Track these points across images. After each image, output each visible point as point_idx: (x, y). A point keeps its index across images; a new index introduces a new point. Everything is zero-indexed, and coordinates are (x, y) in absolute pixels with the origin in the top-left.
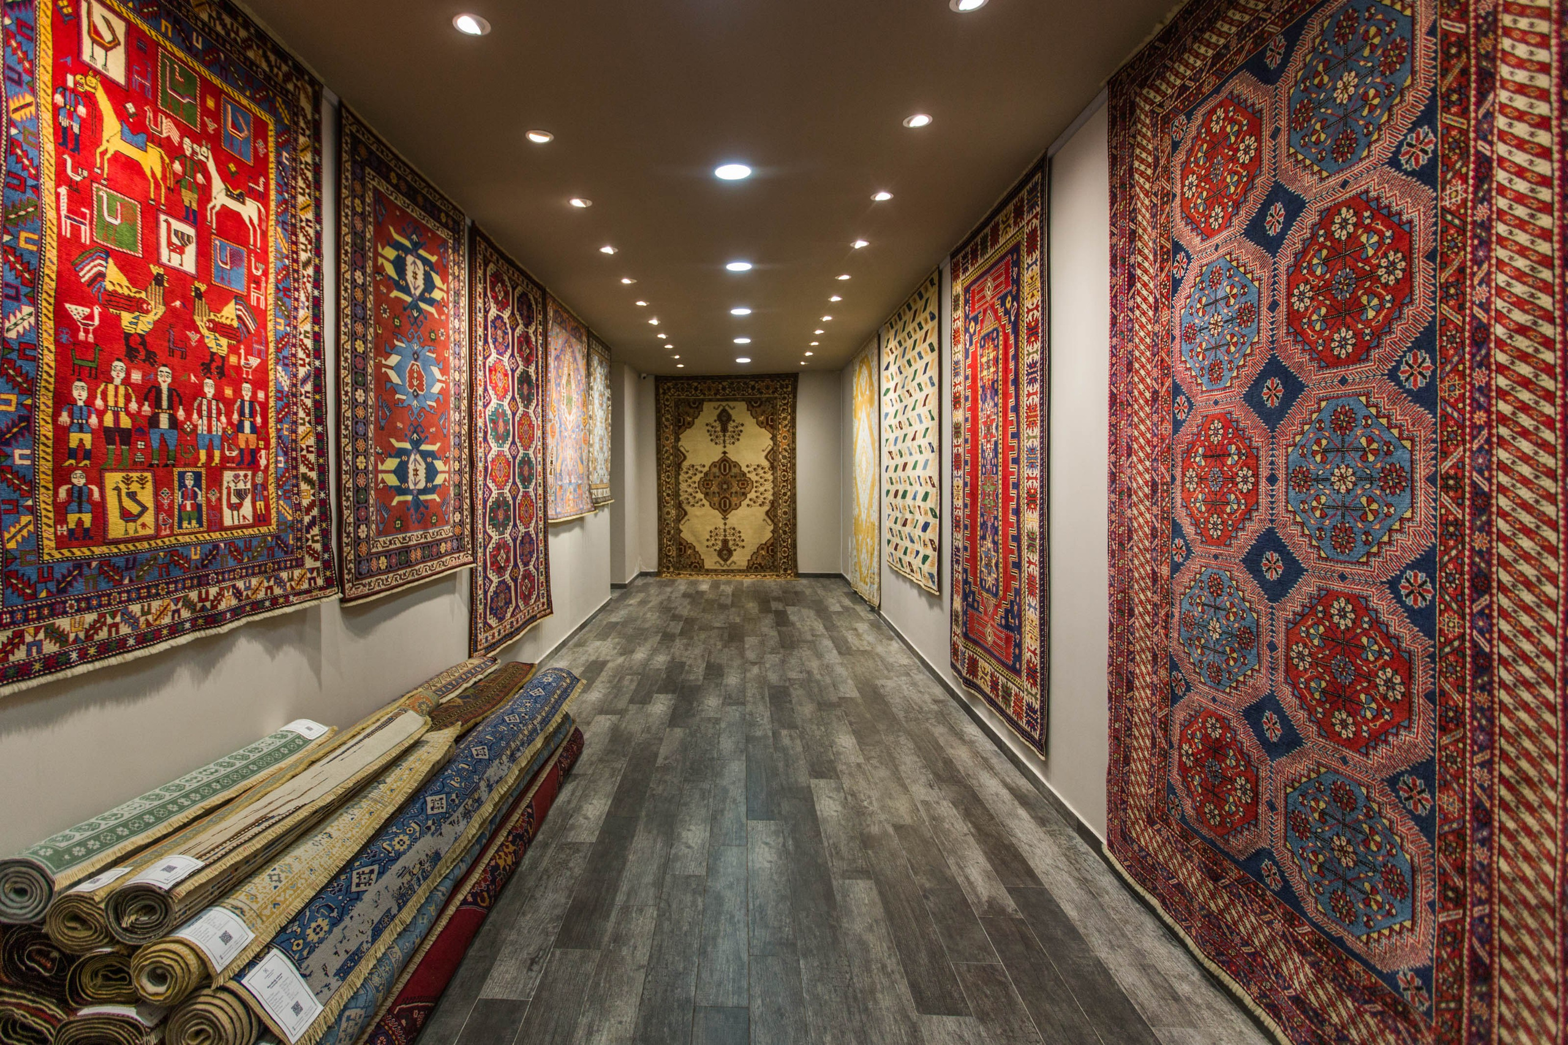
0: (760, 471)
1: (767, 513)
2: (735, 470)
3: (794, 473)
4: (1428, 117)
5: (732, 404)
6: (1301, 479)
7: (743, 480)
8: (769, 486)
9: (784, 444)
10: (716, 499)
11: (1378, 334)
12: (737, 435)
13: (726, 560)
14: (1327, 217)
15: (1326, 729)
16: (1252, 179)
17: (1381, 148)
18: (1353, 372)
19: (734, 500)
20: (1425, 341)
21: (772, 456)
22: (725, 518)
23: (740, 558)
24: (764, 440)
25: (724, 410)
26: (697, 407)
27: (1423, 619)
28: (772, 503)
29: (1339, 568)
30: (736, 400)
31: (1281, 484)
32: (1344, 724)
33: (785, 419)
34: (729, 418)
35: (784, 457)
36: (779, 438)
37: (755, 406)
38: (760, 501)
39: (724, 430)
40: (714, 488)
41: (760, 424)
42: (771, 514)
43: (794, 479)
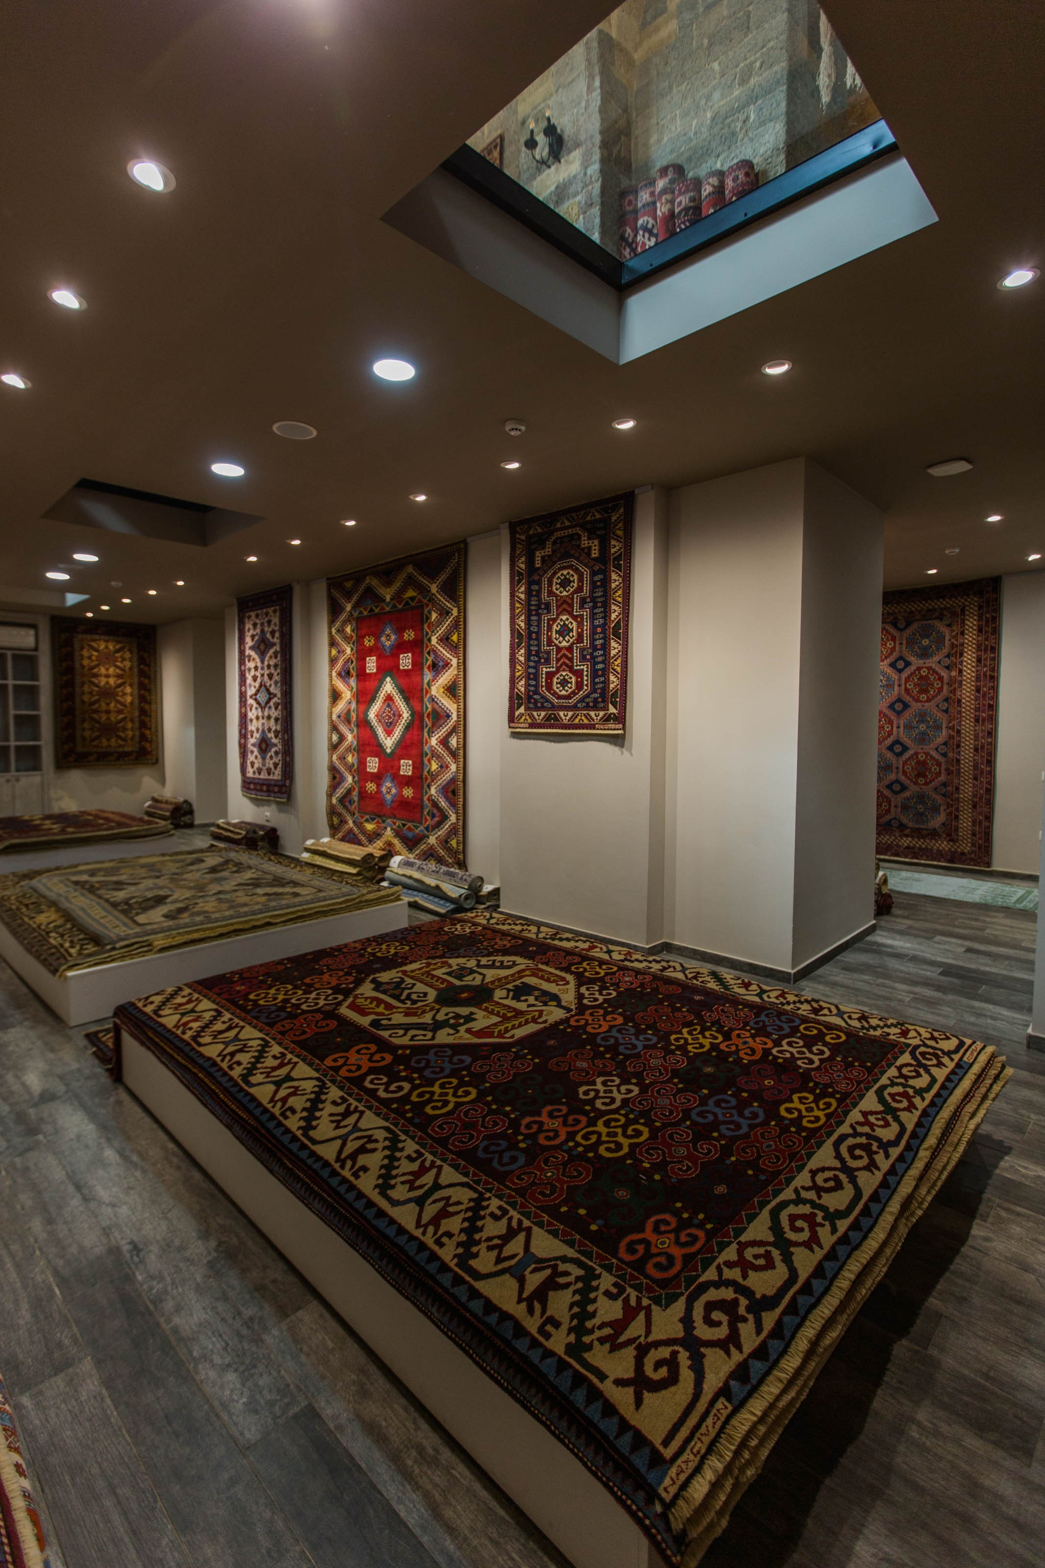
4: (948, 656)
6: (908, 727)
11: (933, 697)
14: (919, 669)
15: (916, 783)
16: (892, 652)
17: (936, 658)
18: (926, 704)
20: (946, 700)
27: (945, 755)
29: (921, 747)
31: (902, 728)
32: (921, 781)
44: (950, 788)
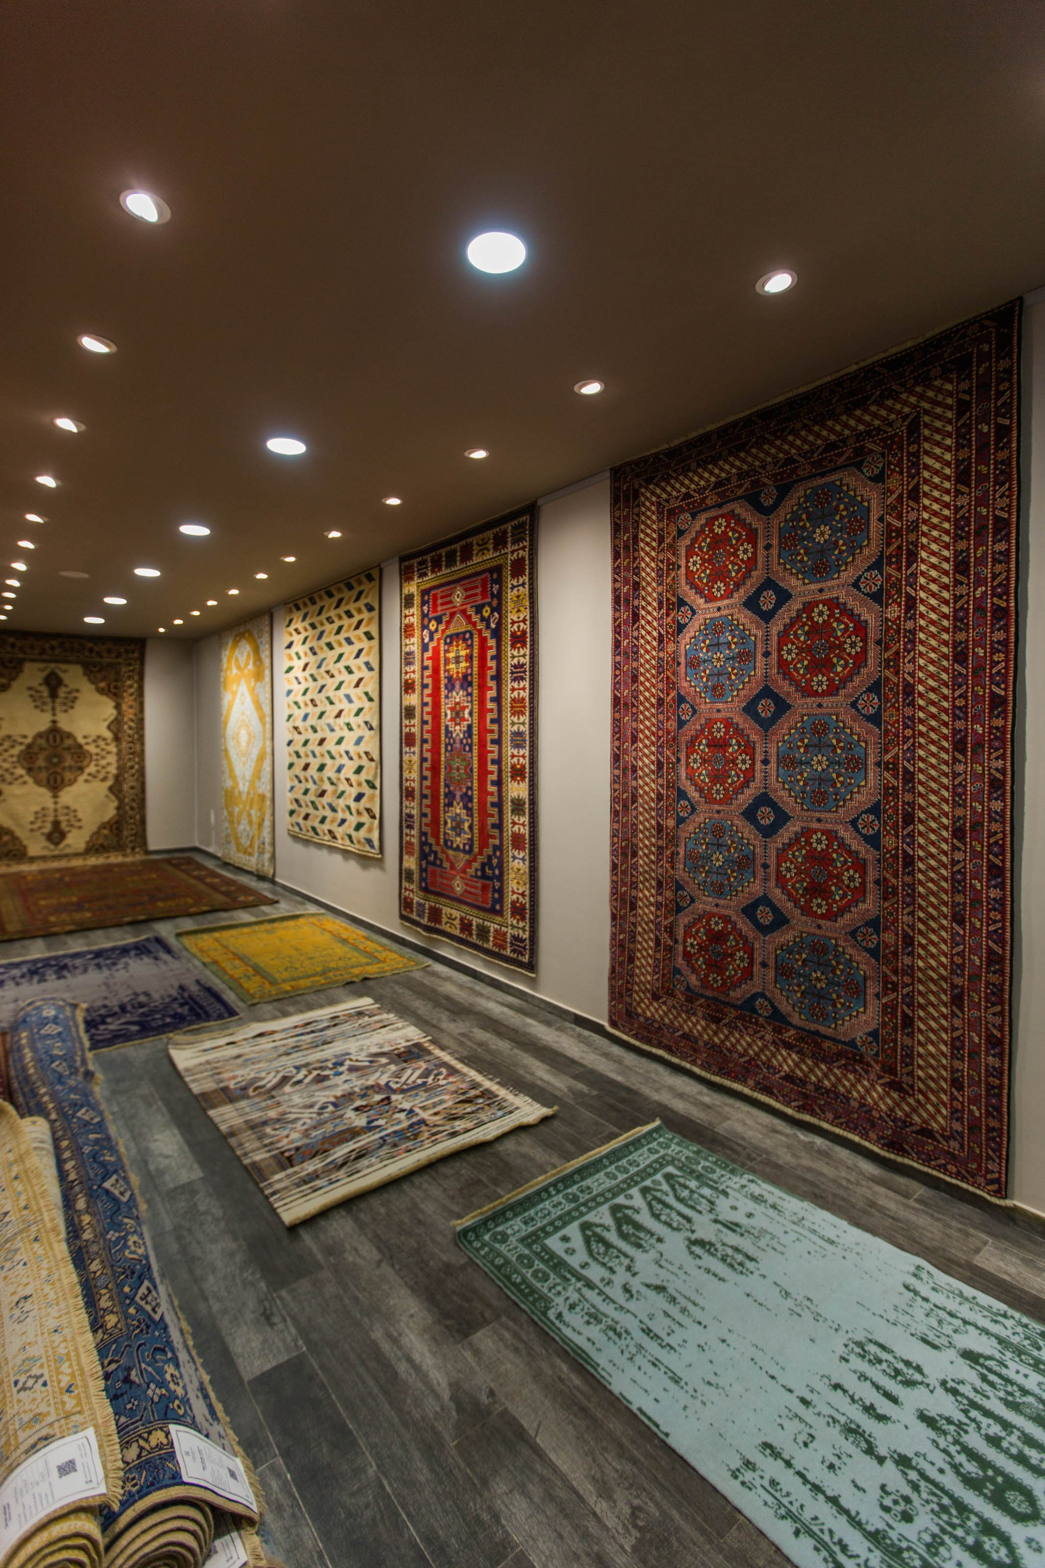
0: (102, 743)
1: (111, 789)
2: (68, 742)
3: (142, 744)
4: (877, 565)
5: (63, 666)
6: (788, 762)
7: (80, 754)
8: (112, 759)
9: (129, 714)
10: (43, 775)
11: (844, 681)
12: (71, 702)
13: (57, 844)
14: (808, 607)
15: (807, 911)
16: (749, 571)
17: (848, 575)
18: (826, 701)
19: (68, 775)
20: (875, 688)
21: (116, 726)
22: (55, 796)
23: (76, 840)
24: (108, 709)
25: (53, 674)
26: (15, 668)
27: (874, 841)
28: (117, 778)
29: (817, 815)
30: (68, 662)
31: (773, 765)
32: (819, 905)
33: (131, 686)
34: (60, 682)
35: (130, 728)
36: (124, 707)
37: (92, 671)
38: (101, 776)
39: (54, 695)
40: (41, 762)
41: (101, 691)
42: (116, 790)
43: (143, 751)
44: (888, 937)
